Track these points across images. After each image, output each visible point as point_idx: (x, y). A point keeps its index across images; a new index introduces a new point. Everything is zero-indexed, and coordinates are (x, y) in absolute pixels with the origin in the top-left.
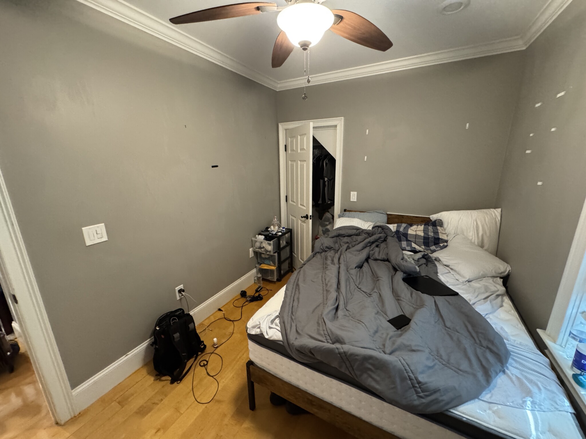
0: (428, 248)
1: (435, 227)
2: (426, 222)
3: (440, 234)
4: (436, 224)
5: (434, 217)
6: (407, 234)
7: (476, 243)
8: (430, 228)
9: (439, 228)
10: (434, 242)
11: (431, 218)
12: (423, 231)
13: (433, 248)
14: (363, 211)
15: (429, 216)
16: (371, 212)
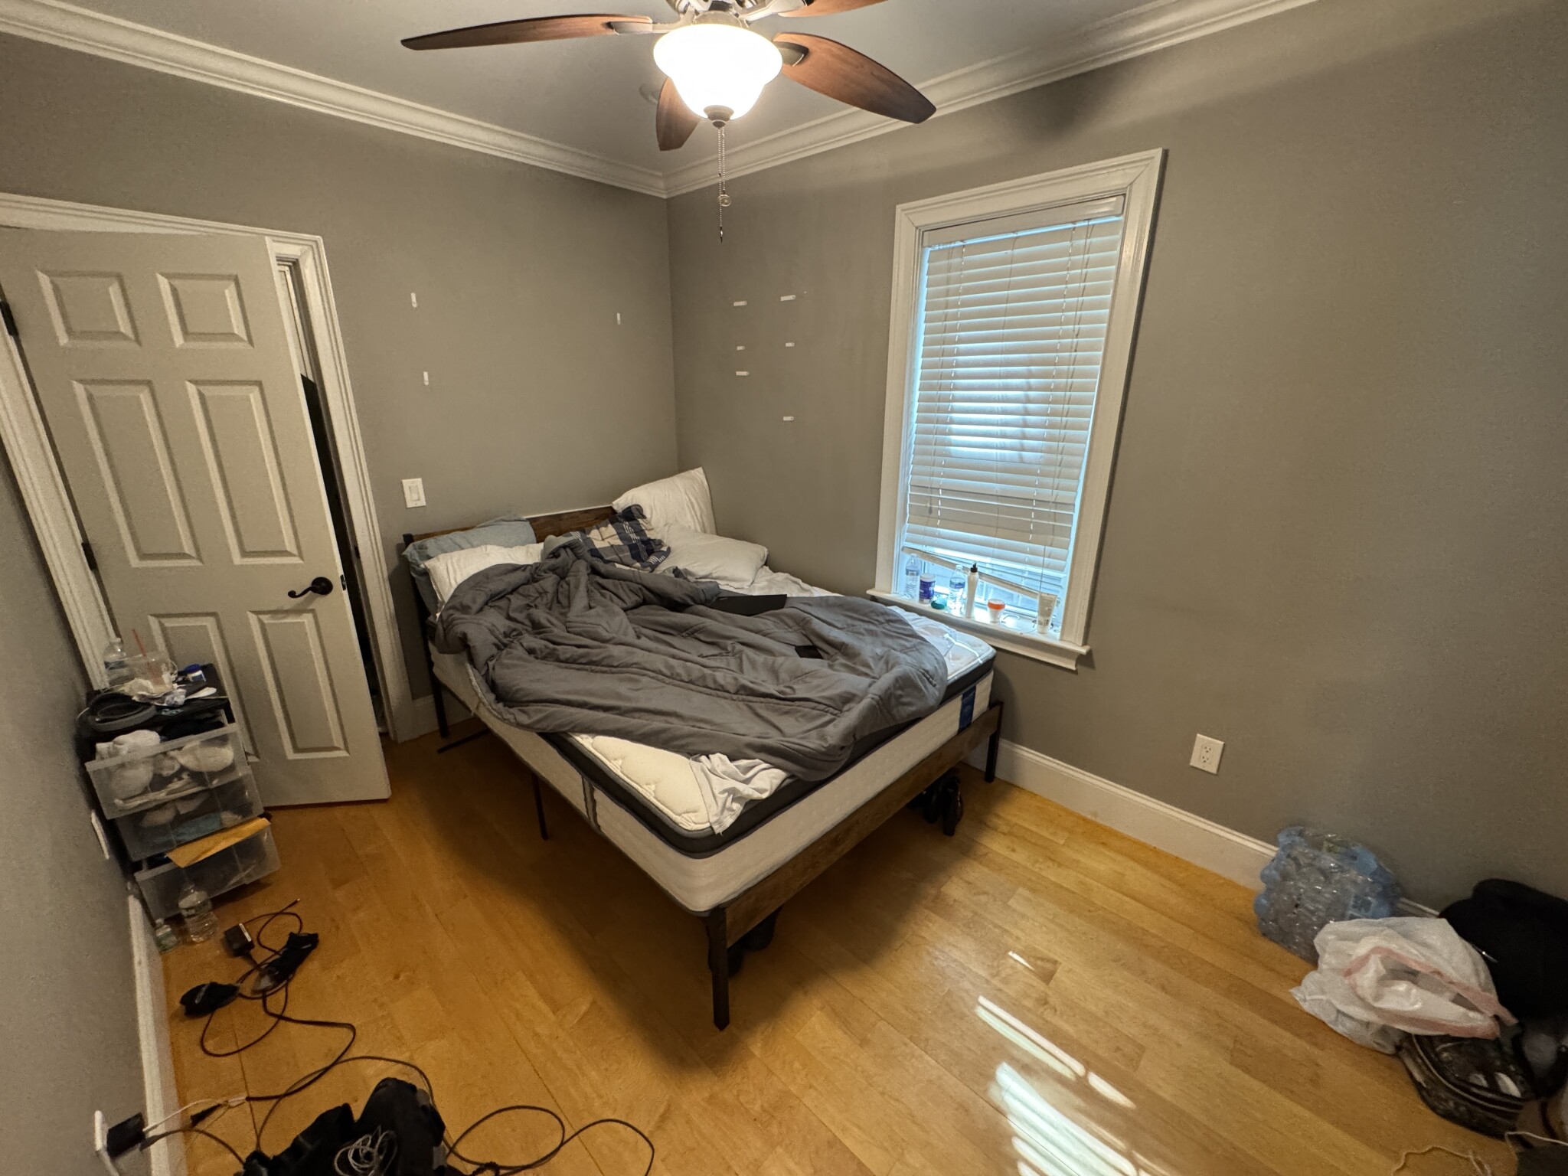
0: (644, 564)
1: (635, 522)
2: (609, 516)
3: (646, 532)
4: (633, 514)
5: (620, 504)
6: (596, 549)
7: (699, 530)
8: (626, 525)
9: (640, 521)
10: (647, 551)
11: (615, 508)
12: (617, 536)
13: (653, 559)
14: (468, 526)
15: (611, 502)
16: (487, 523)
